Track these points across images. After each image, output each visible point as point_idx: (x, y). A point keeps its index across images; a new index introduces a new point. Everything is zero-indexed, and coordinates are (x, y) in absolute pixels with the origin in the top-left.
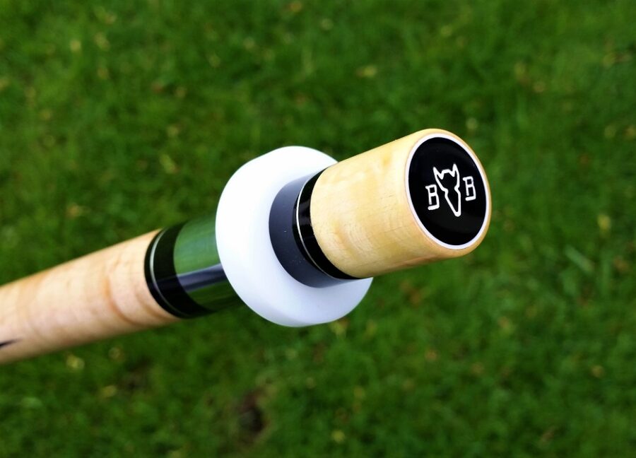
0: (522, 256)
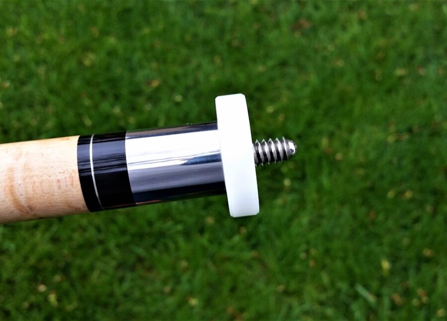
0: (323, 289)
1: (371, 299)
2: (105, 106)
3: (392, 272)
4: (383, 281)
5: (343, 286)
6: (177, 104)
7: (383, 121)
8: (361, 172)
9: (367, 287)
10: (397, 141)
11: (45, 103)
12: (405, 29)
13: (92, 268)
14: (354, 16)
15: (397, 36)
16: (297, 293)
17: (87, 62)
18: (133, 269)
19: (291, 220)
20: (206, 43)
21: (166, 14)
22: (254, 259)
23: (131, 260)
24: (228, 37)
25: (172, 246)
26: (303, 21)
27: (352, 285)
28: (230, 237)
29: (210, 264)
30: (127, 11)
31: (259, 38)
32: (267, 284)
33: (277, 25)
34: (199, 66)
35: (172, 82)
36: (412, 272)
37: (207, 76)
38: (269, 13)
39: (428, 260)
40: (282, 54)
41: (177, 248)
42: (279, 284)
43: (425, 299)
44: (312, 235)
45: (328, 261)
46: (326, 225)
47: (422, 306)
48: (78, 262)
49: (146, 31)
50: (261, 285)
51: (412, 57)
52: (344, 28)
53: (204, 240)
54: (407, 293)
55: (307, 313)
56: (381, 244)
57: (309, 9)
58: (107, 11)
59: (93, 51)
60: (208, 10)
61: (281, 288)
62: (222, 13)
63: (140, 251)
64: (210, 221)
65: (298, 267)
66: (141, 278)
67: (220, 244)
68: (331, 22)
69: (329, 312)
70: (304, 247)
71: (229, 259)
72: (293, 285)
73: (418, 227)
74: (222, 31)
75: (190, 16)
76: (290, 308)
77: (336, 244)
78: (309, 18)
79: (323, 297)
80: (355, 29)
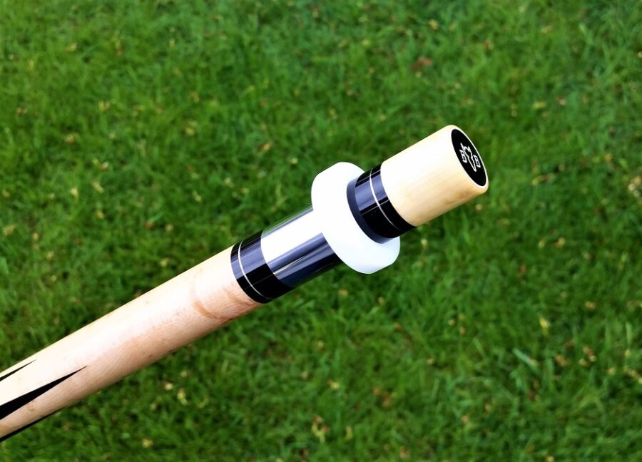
0: (478, 357)
1: (533, 363)
2: (215, 179)
3: (552, 331)
4: (542, 341)
5: (499, 352)
6: (294, 167)
7: (525, 163)
8: (506, 222)
9: (526, 351)
10: (543, 183)
11: (149, 182)
12: (539, 56)
13: (220, 359)
14: (480, 47)
15: (531, 66)
16: (450, 365)
17: (190, 132)
18: (264, 355)
19: (432, 283)
20: (317, 96)
21: (271, 68)
22: (397, 331)
23: (262, 345)
24: (341, 86)
25: (304, 326)
26: (422, 59)
27: (509, 350)
28: (368, 311)
29: (349, 342)
30: (228, 69)
31: (376, 84)
32: (415, 359)
33: (395, 67)
34: (313, 122)
35: (285, 143)
36: (575, 329)
37: (323, 133)
38: (384, 54)
39: (591, 314)
40: (404, 99)
41: (311, 329)
42: (429, 357)
43: (592, 358)
44: (458, 299)
45: (479, 326)
46: (473, 286)
47: (590, 365)
48: (204, 353)
49: (251, 89)
50: (408, 359)
51: (550, 87)
52: (470, 62)
53: (339, 316)
54: (572, 353)
55: (461, 386)
56: (536, 302)
57: (429, 44)
58: (206, 71)
59: (194, 118)
60: (316, 59)
61: (430, 361)
62: (333, 60)
63: (271, 335)
64: (344, 293)
65: (446, 336)
66: (274, 365)
67: (358, 318)
68: (455, 57)
69: (487, 382)
70: (451, 312)
71: (369, 334)
72: (443, 357)
73: (576, 277)
74: (335, 80)
75: (298, 68)
76: (443, 382)
77: (486, 306)
78: (429, 56)
79: (478, 366)
80: (483, 61)
